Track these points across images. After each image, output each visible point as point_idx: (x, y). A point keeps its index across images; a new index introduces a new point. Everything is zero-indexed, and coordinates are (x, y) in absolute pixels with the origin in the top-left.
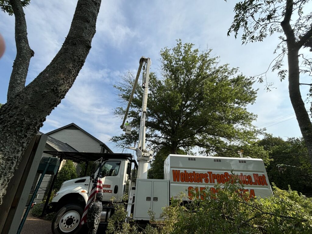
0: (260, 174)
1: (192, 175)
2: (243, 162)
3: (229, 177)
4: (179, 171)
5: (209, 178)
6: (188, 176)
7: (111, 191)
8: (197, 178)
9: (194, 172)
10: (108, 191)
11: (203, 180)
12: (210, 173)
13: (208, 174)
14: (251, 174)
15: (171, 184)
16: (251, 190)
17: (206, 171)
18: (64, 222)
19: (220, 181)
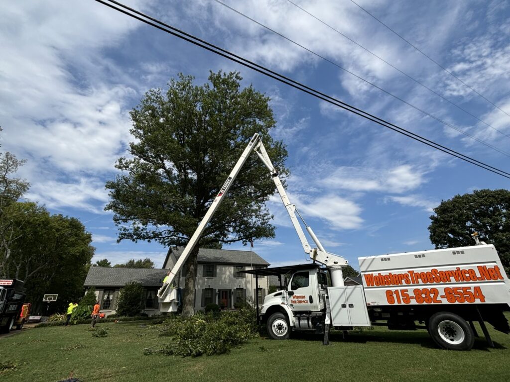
0: (489, 266)
1: (388, 277)
2: (459, 253)
3: (438, 275)
4: (372, 274)
5: (410, 278)
6: (383, 279)
7: (307, 301)
8: (396, 280)
9: (390, 274)
10: (304, 301)
11: (403, 281)
12: (411, 272)
13: (409, 274)
14: (474, 267)
15: (365, 290)
16: (475, 288)
17: (406, 271)
18: (275, 327)
19: (426, 280)
